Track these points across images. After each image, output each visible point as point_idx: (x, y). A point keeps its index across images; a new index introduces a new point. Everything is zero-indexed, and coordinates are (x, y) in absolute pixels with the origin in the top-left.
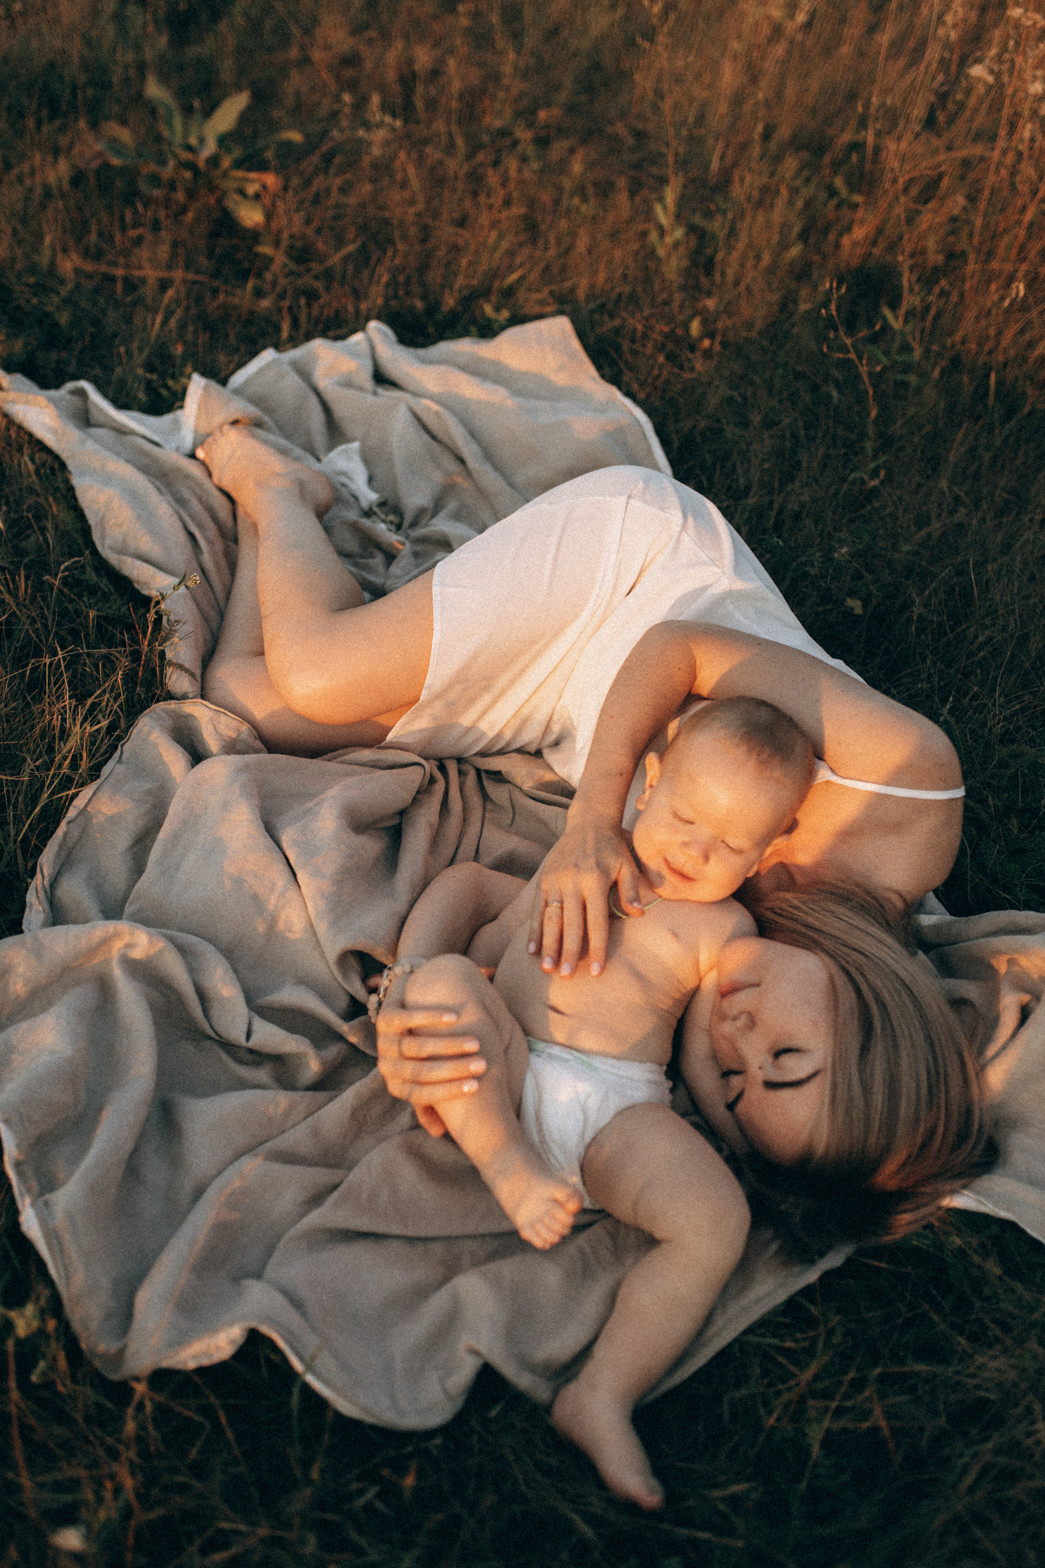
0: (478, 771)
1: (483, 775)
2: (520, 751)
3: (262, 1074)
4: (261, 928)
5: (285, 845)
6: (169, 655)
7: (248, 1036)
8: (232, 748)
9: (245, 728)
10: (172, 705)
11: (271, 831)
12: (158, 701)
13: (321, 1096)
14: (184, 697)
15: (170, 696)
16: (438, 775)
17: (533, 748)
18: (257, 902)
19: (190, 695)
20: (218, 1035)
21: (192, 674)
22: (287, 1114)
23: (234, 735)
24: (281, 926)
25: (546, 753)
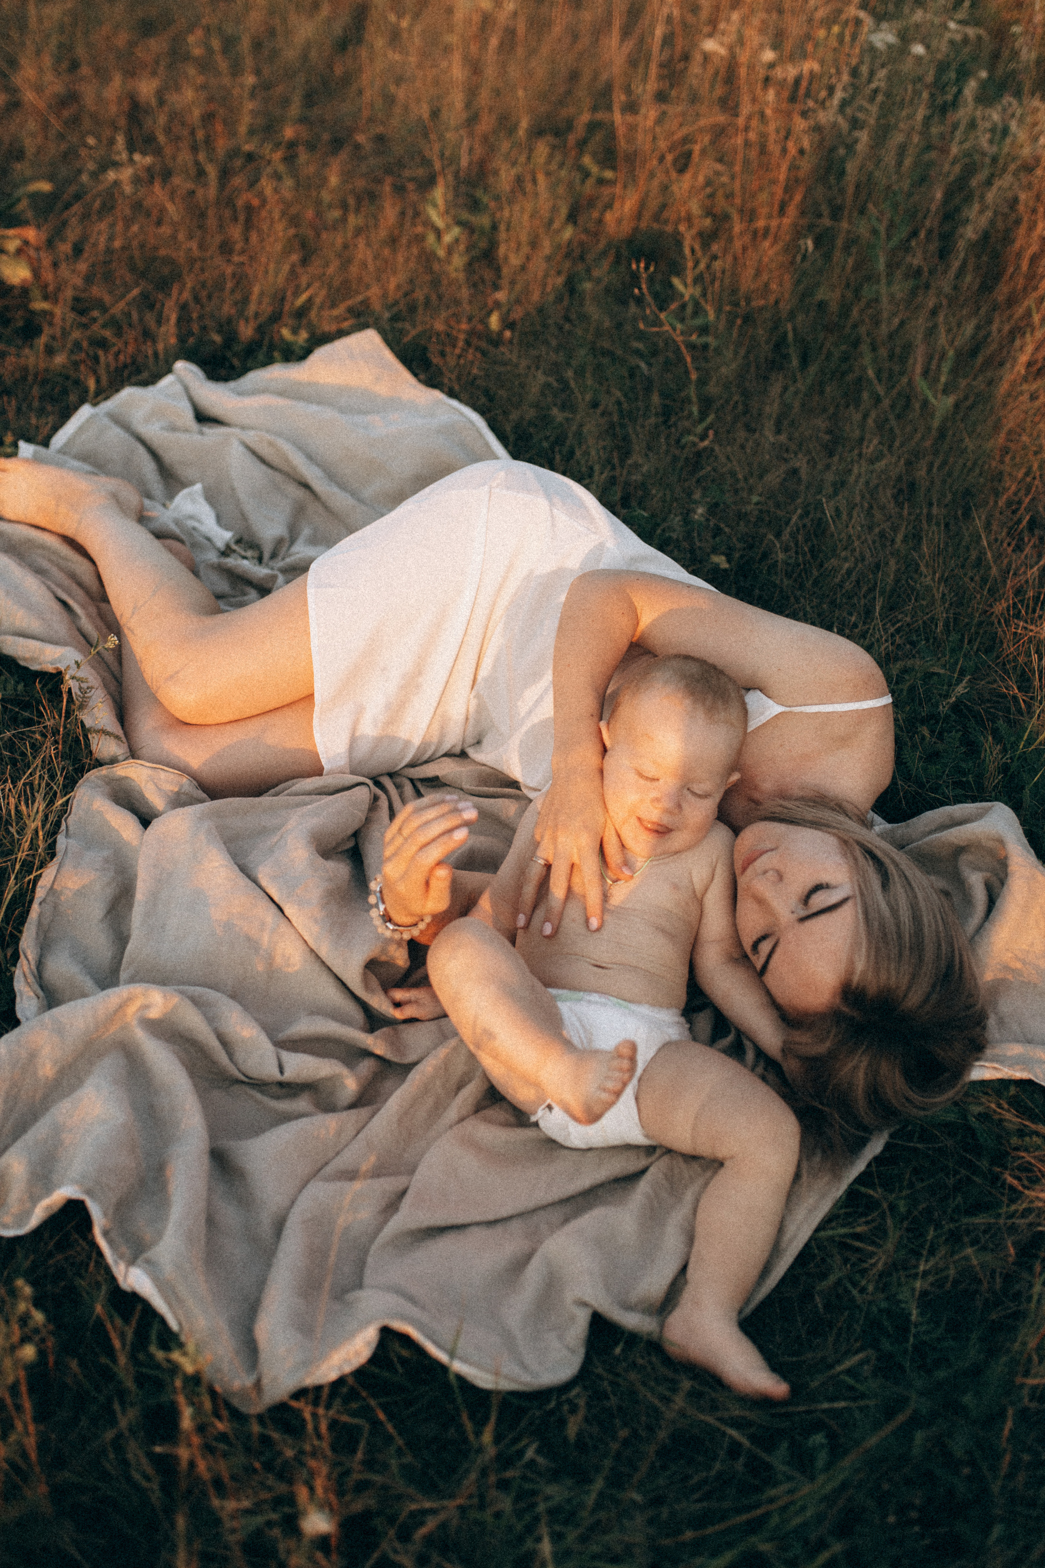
0: (412, 780)
1: (419, 785)
2: (448, 755)
3: (302, 1103)
4: (260, 968)
5: (264, 883)
6: (88, 723)
7: (282, 1072)
8: (179, 801)
9: (185, 780)
10: (104, 771)
11: (246, 871)
12: (89, 770)
13: (364, 1112)
14: (113, 761)
15: (99, 764)
16: (379, 792)
17: (457, 750)
18: (253, 944)
19: (120, 758)
20: (247, 1077)
21: (117, 737)
22: (339, 1134)
23: (176, 789)
24: (279, 960)
25: (471, 752)
